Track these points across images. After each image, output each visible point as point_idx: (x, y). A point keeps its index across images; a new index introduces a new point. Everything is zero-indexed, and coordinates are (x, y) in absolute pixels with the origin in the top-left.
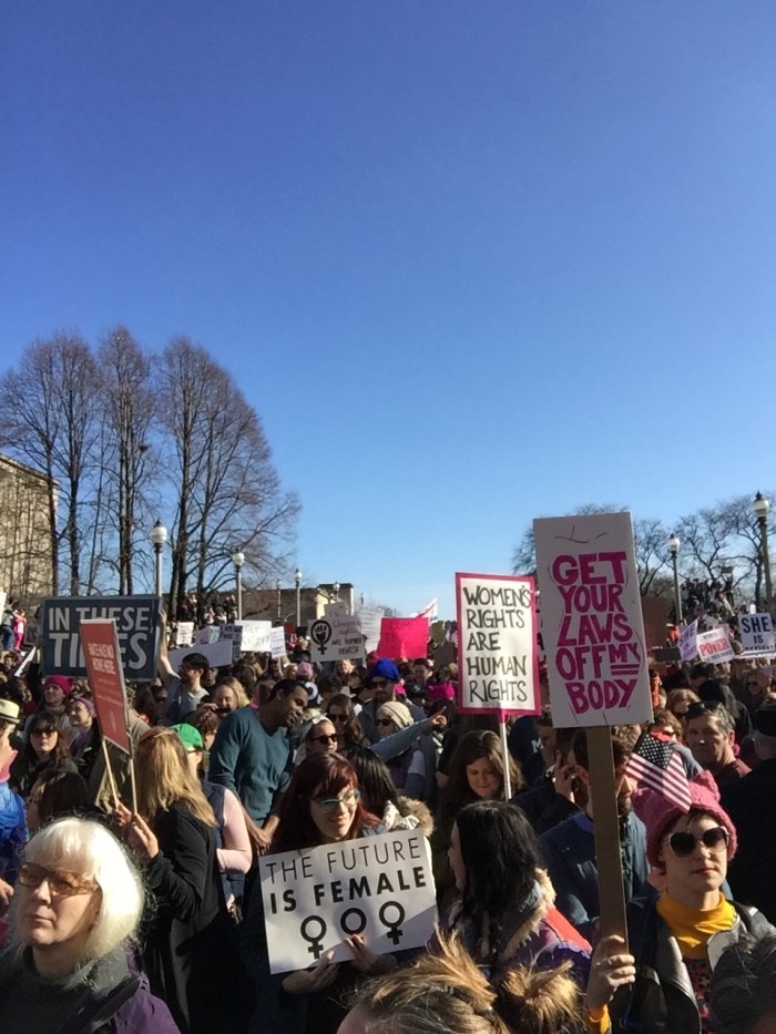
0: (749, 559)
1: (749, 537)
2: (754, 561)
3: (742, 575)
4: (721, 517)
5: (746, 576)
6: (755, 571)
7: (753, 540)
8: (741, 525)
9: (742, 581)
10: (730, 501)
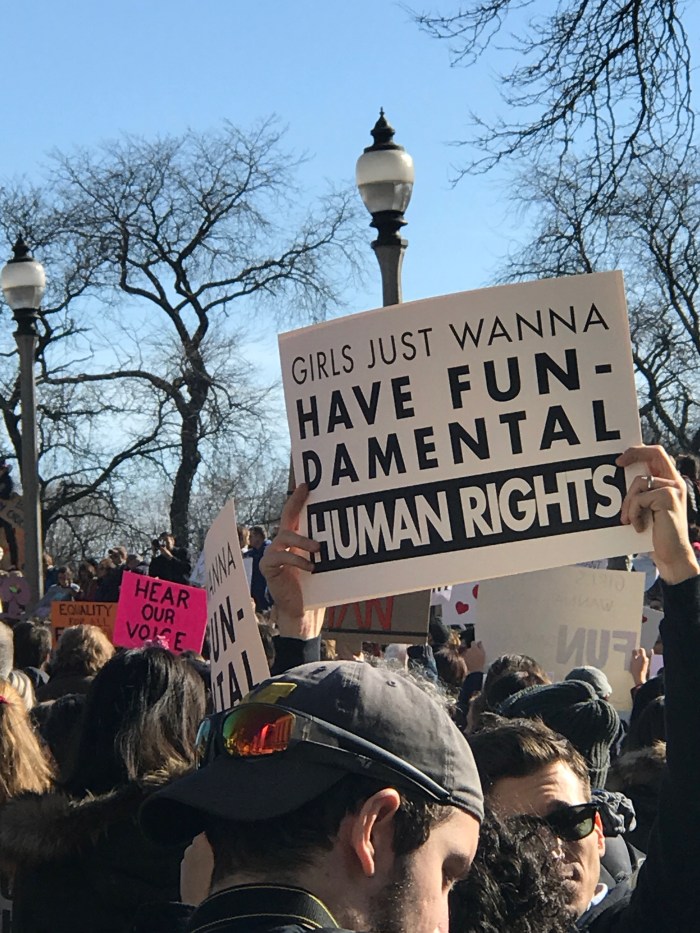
0: (157, 382)
1: (163, 302)
2: (172, 391)
3: (126, 443)
4: (69, 221)
5: (142, 448)
6: (174, 432)
7: (174, 314)
8: (137, 253)
9: (125, 467)
10: (105, 163)
